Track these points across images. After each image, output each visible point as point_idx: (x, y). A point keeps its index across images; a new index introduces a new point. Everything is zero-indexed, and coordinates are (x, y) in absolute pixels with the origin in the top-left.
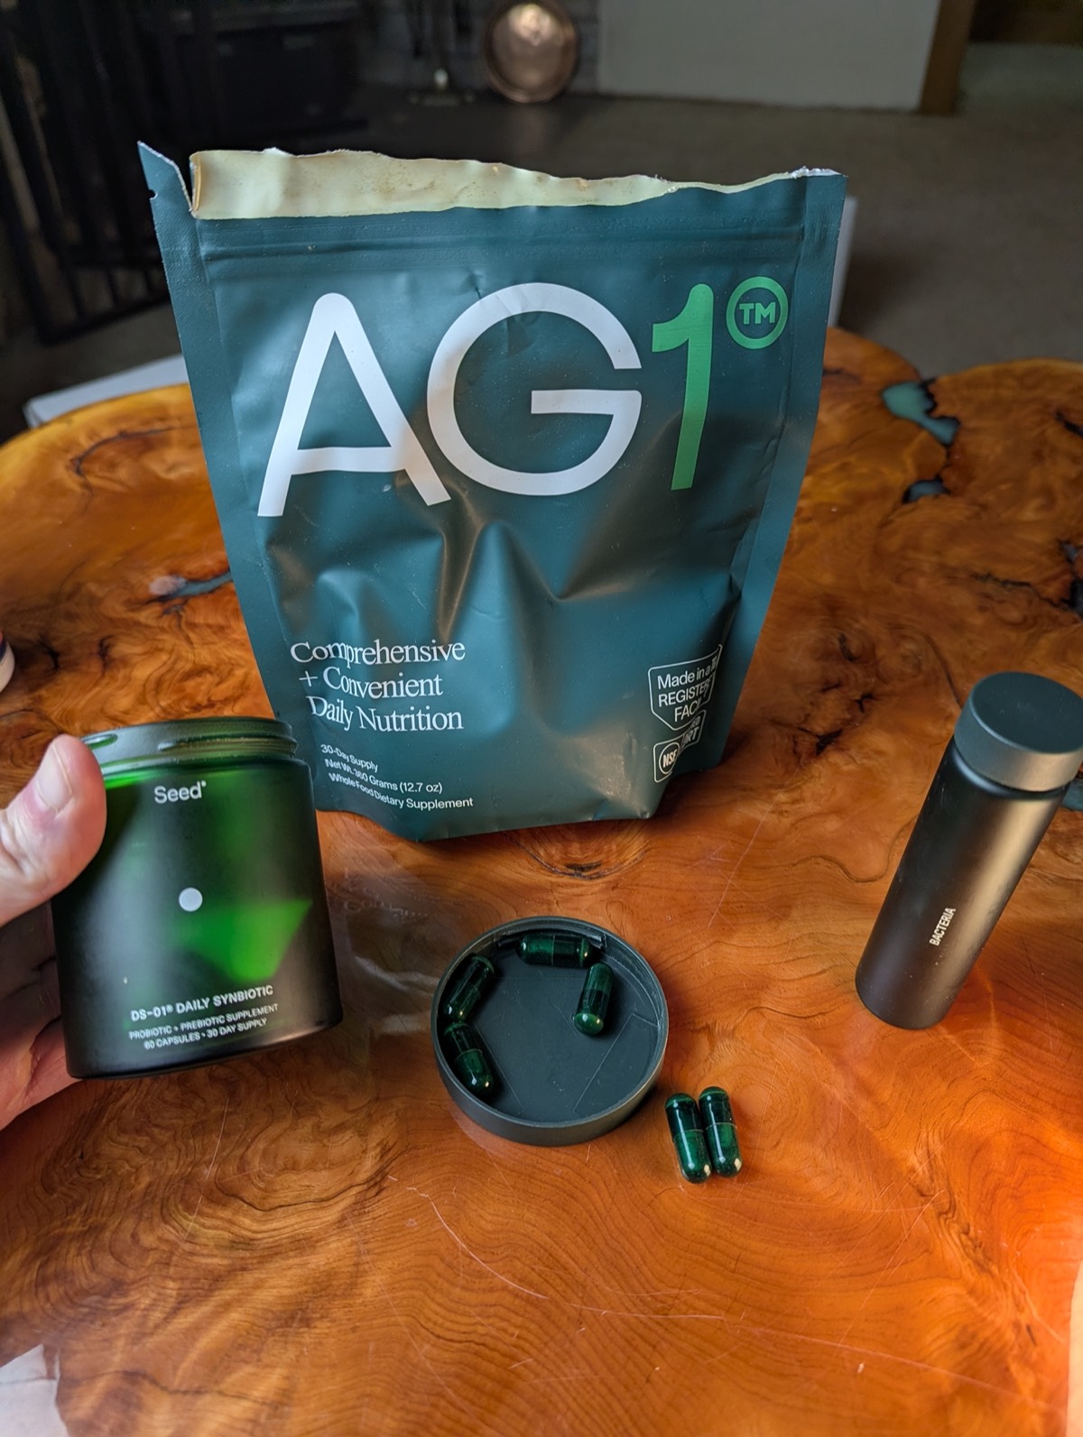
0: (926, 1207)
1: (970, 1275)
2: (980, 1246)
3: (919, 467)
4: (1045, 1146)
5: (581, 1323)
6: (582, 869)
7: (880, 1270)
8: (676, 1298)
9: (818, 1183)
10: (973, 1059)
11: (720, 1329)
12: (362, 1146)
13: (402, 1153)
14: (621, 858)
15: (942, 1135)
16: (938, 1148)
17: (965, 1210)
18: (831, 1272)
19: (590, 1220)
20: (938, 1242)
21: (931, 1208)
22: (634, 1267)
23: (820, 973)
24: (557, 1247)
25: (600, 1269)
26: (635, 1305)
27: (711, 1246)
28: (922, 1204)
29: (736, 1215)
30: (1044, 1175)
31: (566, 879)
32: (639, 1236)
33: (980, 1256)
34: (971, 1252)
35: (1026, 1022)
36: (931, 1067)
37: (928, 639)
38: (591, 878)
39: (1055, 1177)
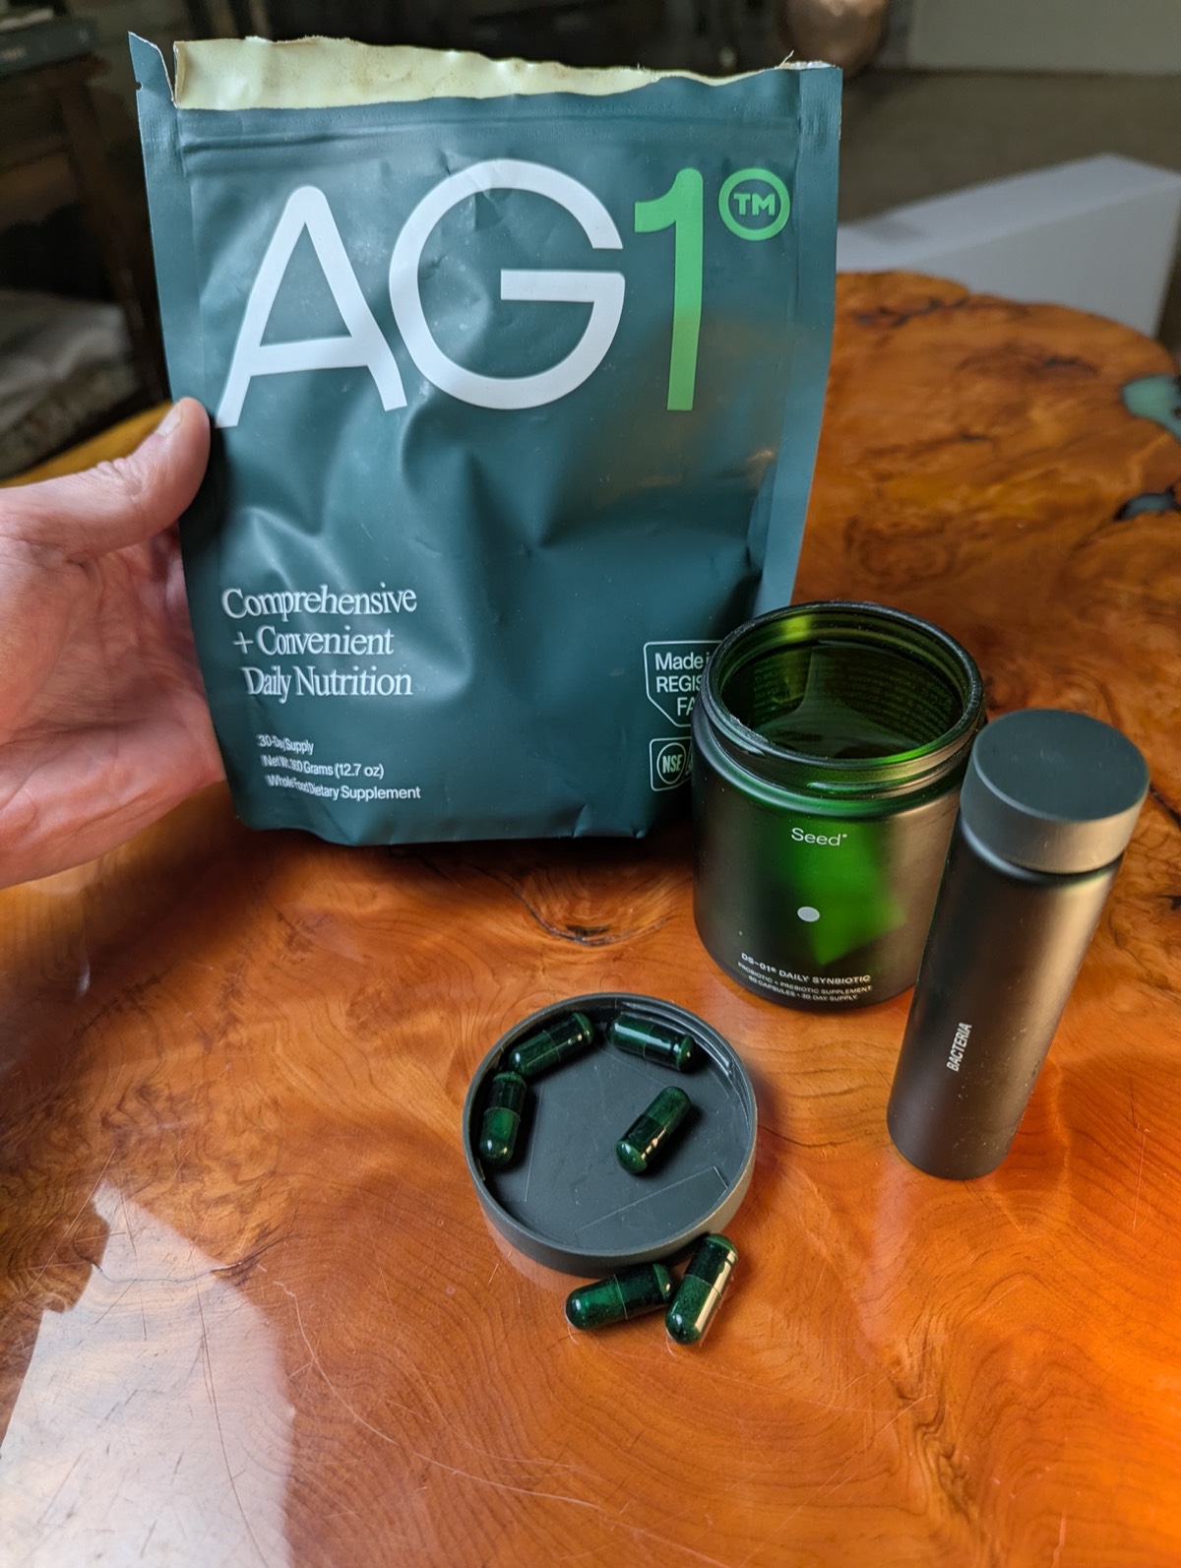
0: (902, 1412)
1: (938, 1513)
2: (962, 1477)
3: (1148, 477)
4: (1089, 1359)
5: (425, 1481)
6: (585, 933)
7: (818, 1484)
8: (548, 1471)
9: (766, 1358)
10: (1019, 1228)
11: (590, 1520)
12: (240, 1225)
13: (282, 1240)
14: (635, 925)
15: (951, 1322)
16: (939, 1337)
17: (954, 1427)
18: (753, 1475)
19: (472, 1357)
20: (905, 1461)
21: (910, 1415)
22: (508, 1422)
23: (845, 1092)
24: (423, 1382)
25: (467, 1418)
26: (496, 1471)
27: (609, 1415)
28: (899, 1408)
29: (652, 1380)
30: (1078, 1398)
31: (563, 943)
32: (525, 1386)
33: (959, 1491)
34: (949, 1483)
35: (1107, 1191)
36: (958, 1231)
37: (1103, 689)
38: (593, 944)
39: (1092, 1402)
